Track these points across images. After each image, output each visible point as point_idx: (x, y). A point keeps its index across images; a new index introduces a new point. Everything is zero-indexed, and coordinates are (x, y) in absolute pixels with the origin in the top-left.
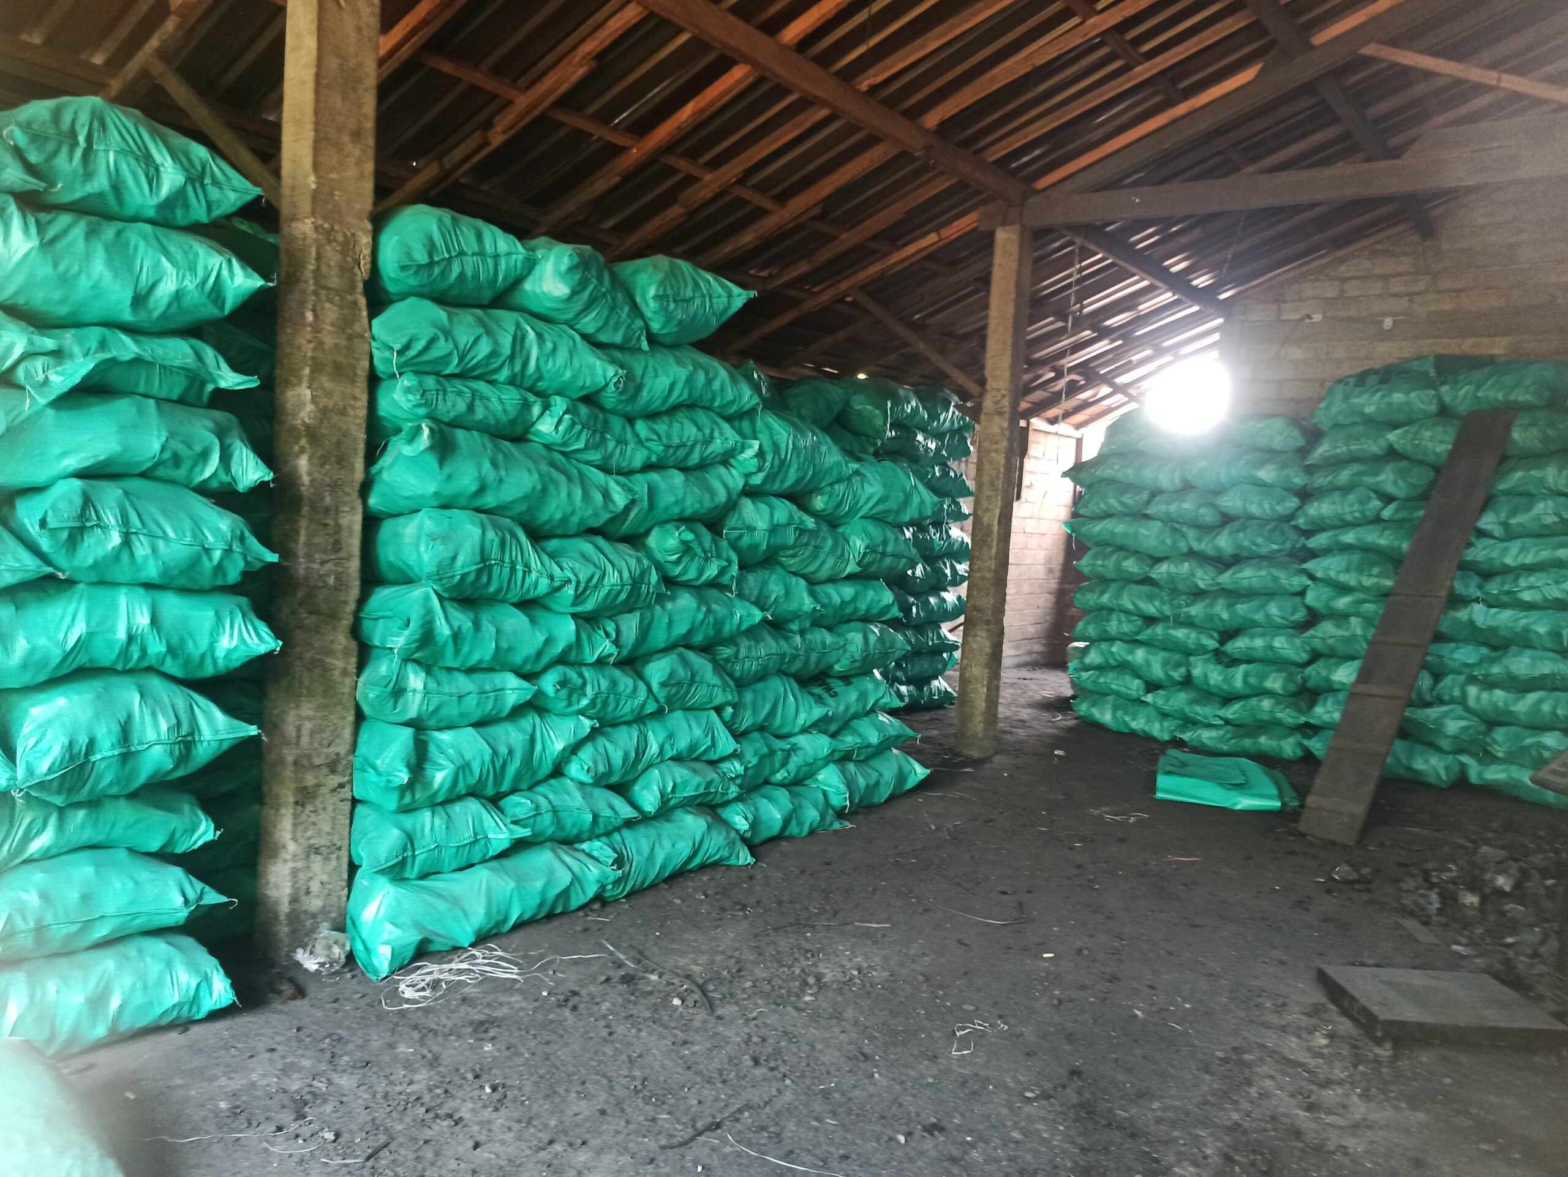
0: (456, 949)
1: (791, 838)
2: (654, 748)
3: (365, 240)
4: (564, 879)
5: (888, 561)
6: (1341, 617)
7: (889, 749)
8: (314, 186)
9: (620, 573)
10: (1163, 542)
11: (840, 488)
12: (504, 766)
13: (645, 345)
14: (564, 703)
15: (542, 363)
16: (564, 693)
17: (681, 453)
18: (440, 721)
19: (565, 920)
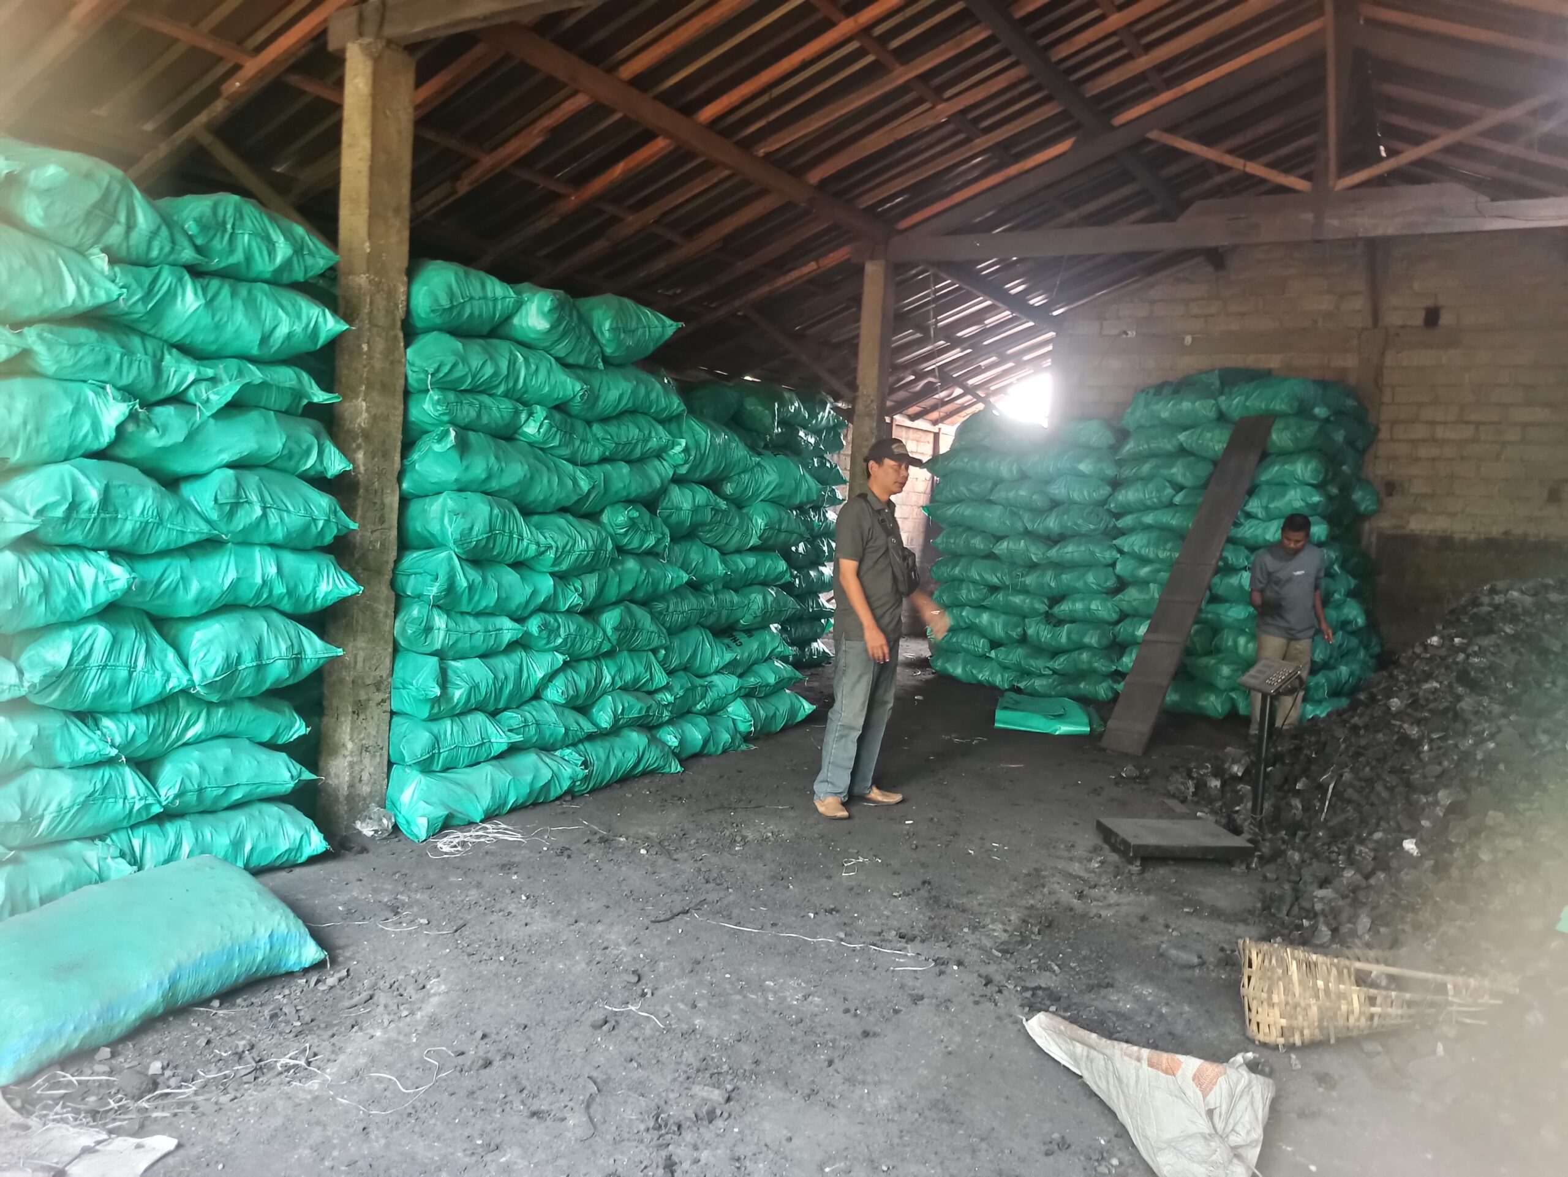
0: (471, 823)
1: (709, 755)
2: (608, 679)
3: (402, 289)
4: (546, 775)
5: (783, 536)
6: (1143, 583)
7: (783, 688)
8: (368, 250)
9: (587, 542)
10: (1004, 523)
11: (746, 477)
12: (501, 688)
13: (601, 365)
14: (544, 642)
15: (528, 381)
16: (545, 634)
17: (628, 449)
18: (457, 652)
19: (547, 807)
